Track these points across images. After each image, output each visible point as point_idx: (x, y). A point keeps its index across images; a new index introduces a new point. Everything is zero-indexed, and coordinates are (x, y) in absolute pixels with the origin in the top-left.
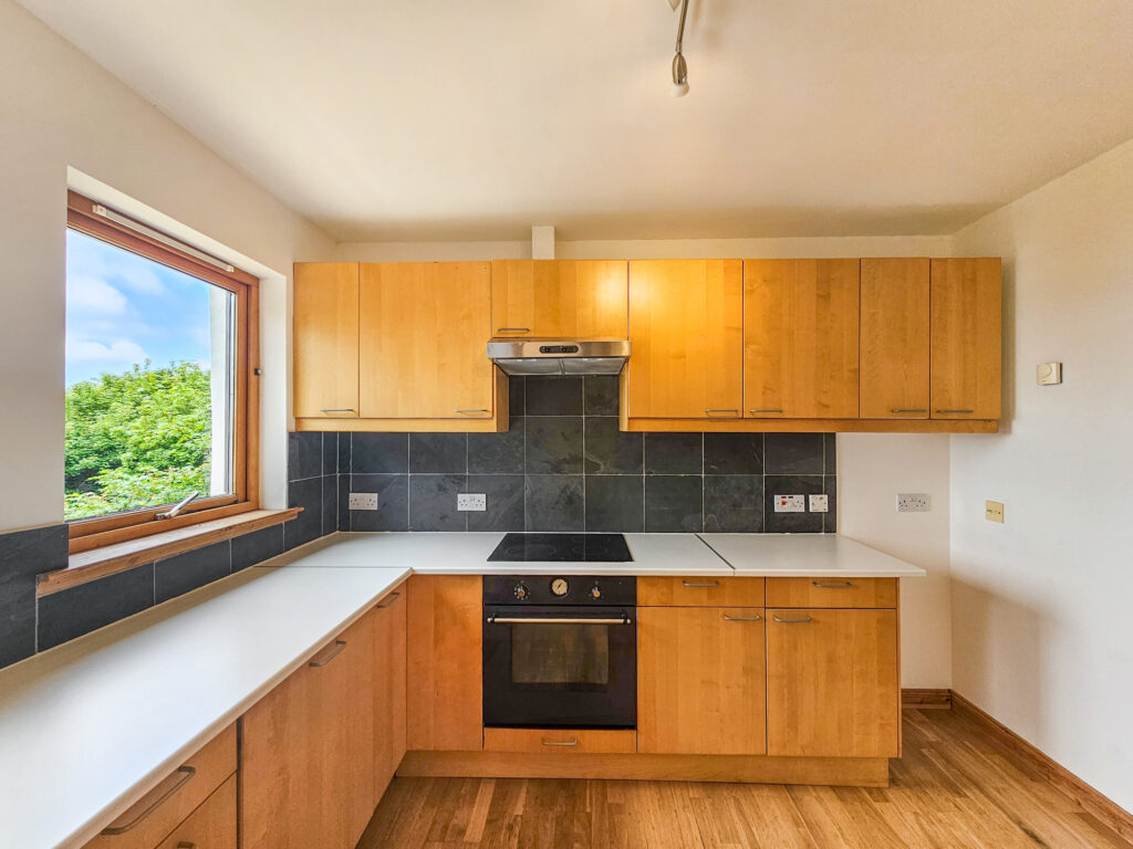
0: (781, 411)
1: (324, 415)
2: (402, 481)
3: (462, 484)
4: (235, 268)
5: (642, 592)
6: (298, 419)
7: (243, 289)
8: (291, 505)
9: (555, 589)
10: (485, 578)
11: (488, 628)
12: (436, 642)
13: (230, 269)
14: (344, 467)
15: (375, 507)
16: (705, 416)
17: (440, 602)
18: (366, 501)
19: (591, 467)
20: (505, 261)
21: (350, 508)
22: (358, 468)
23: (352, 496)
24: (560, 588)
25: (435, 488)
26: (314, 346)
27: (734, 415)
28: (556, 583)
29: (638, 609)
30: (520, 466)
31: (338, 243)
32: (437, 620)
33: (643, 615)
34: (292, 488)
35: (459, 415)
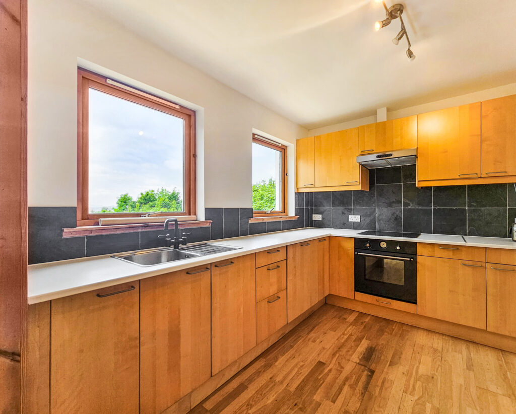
0: (506, 172)
1: (305, 187)
2: (330, 210)
3: (351, 211)
4: (282, 145)
5: (420, 250)
6: (297, 188)
7: (283, 150)
8: (296, 215)
9: (381, 245)
10: (355, 239)
11: (356, 256)
12: (338, 259)
13: (280, 145)
14: (311, 206)
15: (321, 219)
16: (458, 177)
17: (340, 246)
18: (317, 217)
19: (406, 205)
20: (364, 126)
21: (313, 219)
22: (316, 206)
23: (313, 215)
24: (383, 245)
25: (341, 213)
26: (302, 165)
27: (476, 176)
28: (382, 243)
29: (418, 256)
30: (374, 205)
31: (309, 130)
32: (338, 252)
33: (419, 259)
34: (296, 210)
35: (347, 184)
